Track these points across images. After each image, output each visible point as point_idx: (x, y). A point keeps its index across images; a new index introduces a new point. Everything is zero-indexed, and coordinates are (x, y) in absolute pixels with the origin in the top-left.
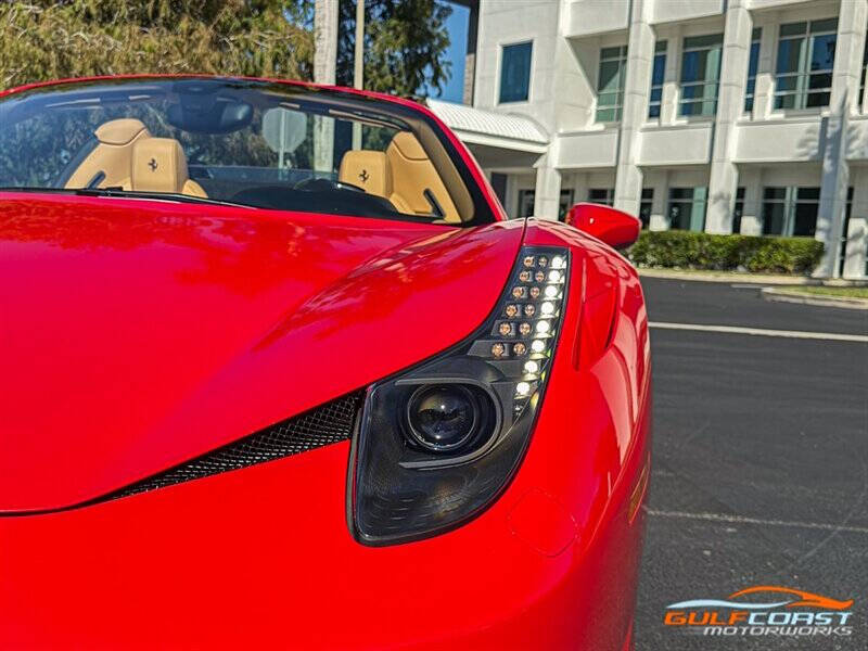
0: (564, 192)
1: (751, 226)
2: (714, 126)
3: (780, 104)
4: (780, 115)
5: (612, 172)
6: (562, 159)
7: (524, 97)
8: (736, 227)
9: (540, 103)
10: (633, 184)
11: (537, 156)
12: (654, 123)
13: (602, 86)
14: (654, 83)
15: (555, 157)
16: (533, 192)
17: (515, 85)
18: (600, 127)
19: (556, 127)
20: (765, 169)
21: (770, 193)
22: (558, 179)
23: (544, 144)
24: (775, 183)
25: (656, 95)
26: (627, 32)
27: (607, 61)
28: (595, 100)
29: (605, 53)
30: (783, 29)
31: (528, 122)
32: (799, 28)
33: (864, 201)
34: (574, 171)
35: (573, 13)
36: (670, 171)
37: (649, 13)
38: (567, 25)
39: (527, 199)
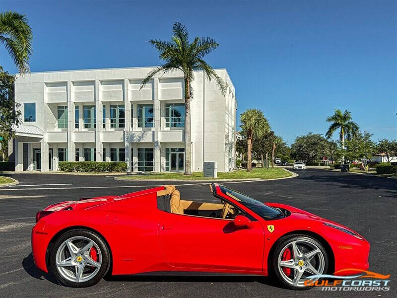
0: (49, 149)
1: (108, 160)
2: (95, 132)
3: (112, 126)
5: (67, 144)
6: (49, 140)
7: (34, 120)
8: (104, 159)
9: (40, 122)
10: (73, 148)
11: (41, 138)
12: (77, 130)
13: (58, 118)
14: (76, 118)
15: (46, 139)
16: (40, 149)
17: (30, 118)
18: (60, 130)
19: (46, 130)
20: (110, 144)
21: (112, 150)
22: (48, 145)
23: (42, 135)
24: (113, 147)
25: (77, 122)
26: (67, 103)
27: (60, 110)
28: (57, 122)
29: (59, 107)
30: (111, 106)
31: (36, 128)
32: (115, 106)
33: (136, 152)
34: (53, 143)
35: (48, 96)
36: (84, 144)
37: (73, 99)
38: (47, 100)
39: (36, 152)
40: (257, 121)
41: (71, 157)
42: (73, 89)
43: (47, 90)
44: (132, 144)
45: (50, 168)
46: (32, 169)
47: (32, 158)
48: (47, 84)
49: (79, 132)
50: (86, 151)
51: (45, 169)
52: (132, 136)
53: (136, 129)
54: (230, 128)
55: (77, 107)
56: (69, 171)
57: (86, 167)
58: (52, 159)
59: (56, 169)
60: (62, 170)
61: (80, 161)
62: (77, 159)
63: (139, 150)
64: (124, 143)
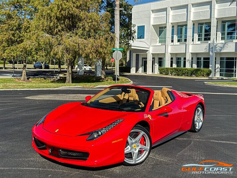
0: (153, 58)
1: (195, 66)
2: (186, 45)
3: (199, 40)
4: (200, 42)
5: (164, 54)
6: (152, 52)
7: (143, 38)
8: (192, 66)
9: (147, 39)
10: (169, 57)
11: (147, 51)
13: (160, 35)
14: (172, 35)
16: (147, 58)
17: (141, 36)
18: (160, 44)
19: (151, 44)
20: (197, 54)
21: (198, 59)
22: (152, 55)
23: (149, 48)
24: (199, 57)
25: (173, 38)
26: (166, 24)
27: (161, 30)
28: (158, 38)
29: (160, 28)
30: (199, 24)
31: (145, 43)
32: (202, 24)
33: (218, 61)
34: (155, 54)
35: (154, 19)
36: (176, 54)
37: (171, 20)
38: (152, 23)
39: (144, 60)
41: (167, 64)
42: (171, 13)
43: (153, 15)
45: (152, 72)
46: (141, 72)
47: (141, 64)
48: (153, 11)
49: (173, 45)
50: (178, 59)
51: (149, 72)
53: (220, 41)
55: (173, 27)
56: (166, 74)
57: (178, 72)
58: (154, 65)
59: (157, 72)
60: (161, 73)
61: (174, 67)
62: (172, 65)
63: (221, 59)
64: (209, 53)
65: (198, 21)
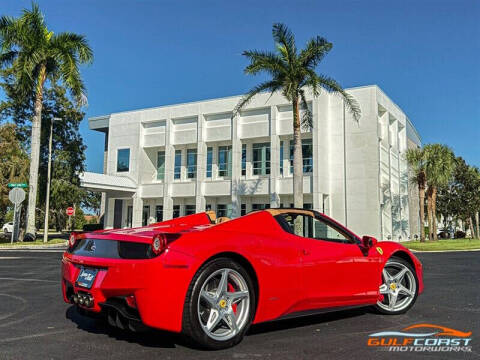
0: (144, 207)
2: (196, 183)
3: (222, 174)
4: (222, 178)
5: (162, 199)
7: (127, 169)
9: (133, 172)
10: (170, 205)
11: (133, 193)
12: (177, 181)
13: (159, 165)
14: (176, 165)
15: (140, 193)
16: (132, 207)
18: (160, 182)
19: (140, 182)
20: (217, 198)
21: (220, 206)
22: (142, 202)
23: (135, 189)
24: (221, 203)
25: (178, 171)
26: (165, 147)
27: (159, 157)
28: (156, 171)
29: (159, 153)
30: (220, 148)
31: (129, 179)
32: (225, 148)
35: (144, 139)
36: (185, 199)
37: (173, 141)
38: (143, 143)
40: (432, 161)
41: (168, 215)
42: (174, 128)
43: (144, 132)
44: (243, 197)
48: (144, 124)
49: (180, 183)
50: (189, 208)
52: (243, 187)
53: (250, 177)
54: (396, 173)
55: (178, 152)
63: (253, 206)
64: (230, 197)
65: (218, 142)
